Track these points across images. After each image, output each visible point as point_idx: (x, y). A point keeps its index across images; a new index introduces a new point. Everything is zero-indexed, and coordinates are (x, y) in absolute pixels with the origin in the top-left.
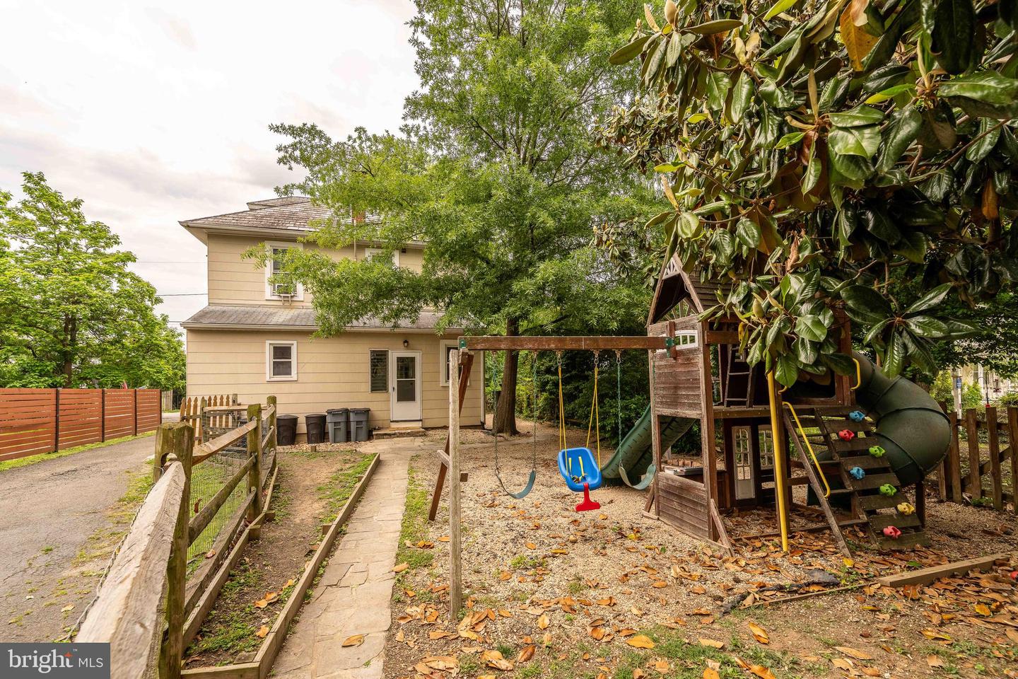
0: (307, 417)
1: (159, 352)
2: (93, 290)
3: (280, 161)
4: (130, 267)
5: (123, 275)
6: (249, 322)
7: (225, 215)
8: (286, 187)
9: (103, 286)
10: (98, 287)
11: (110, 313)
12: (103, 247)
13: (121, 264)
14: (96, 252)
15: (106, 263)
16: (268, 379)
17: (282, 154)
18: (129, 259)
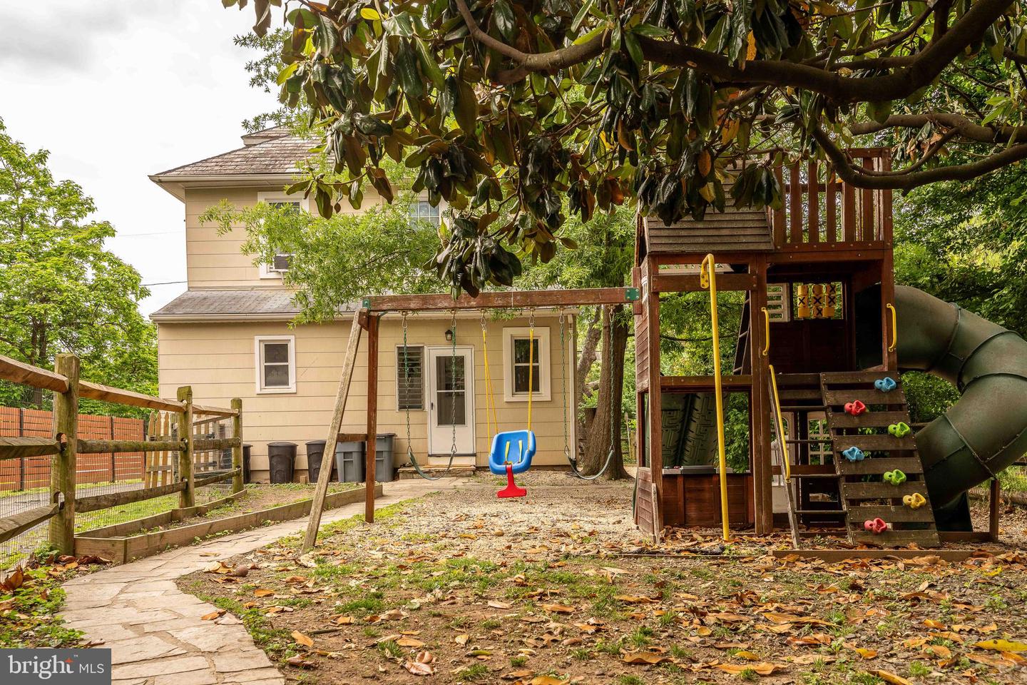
0: (308, 445)
1: (148, 371)
2: (65, 283)
3: (253, 82)
4: (108, 245)
5: (99, 257)
6: (233, 310)
7: (206, 161)
8: (256, 119)
9: (75, 274)
10: (69, 277)
11: (85, 315)
12: (75, 217)
13: (96, 240)
14: (66, 224)
15: (78, 241)
16: (258, 391)
17: (253, 74)
18: (106, 233)
